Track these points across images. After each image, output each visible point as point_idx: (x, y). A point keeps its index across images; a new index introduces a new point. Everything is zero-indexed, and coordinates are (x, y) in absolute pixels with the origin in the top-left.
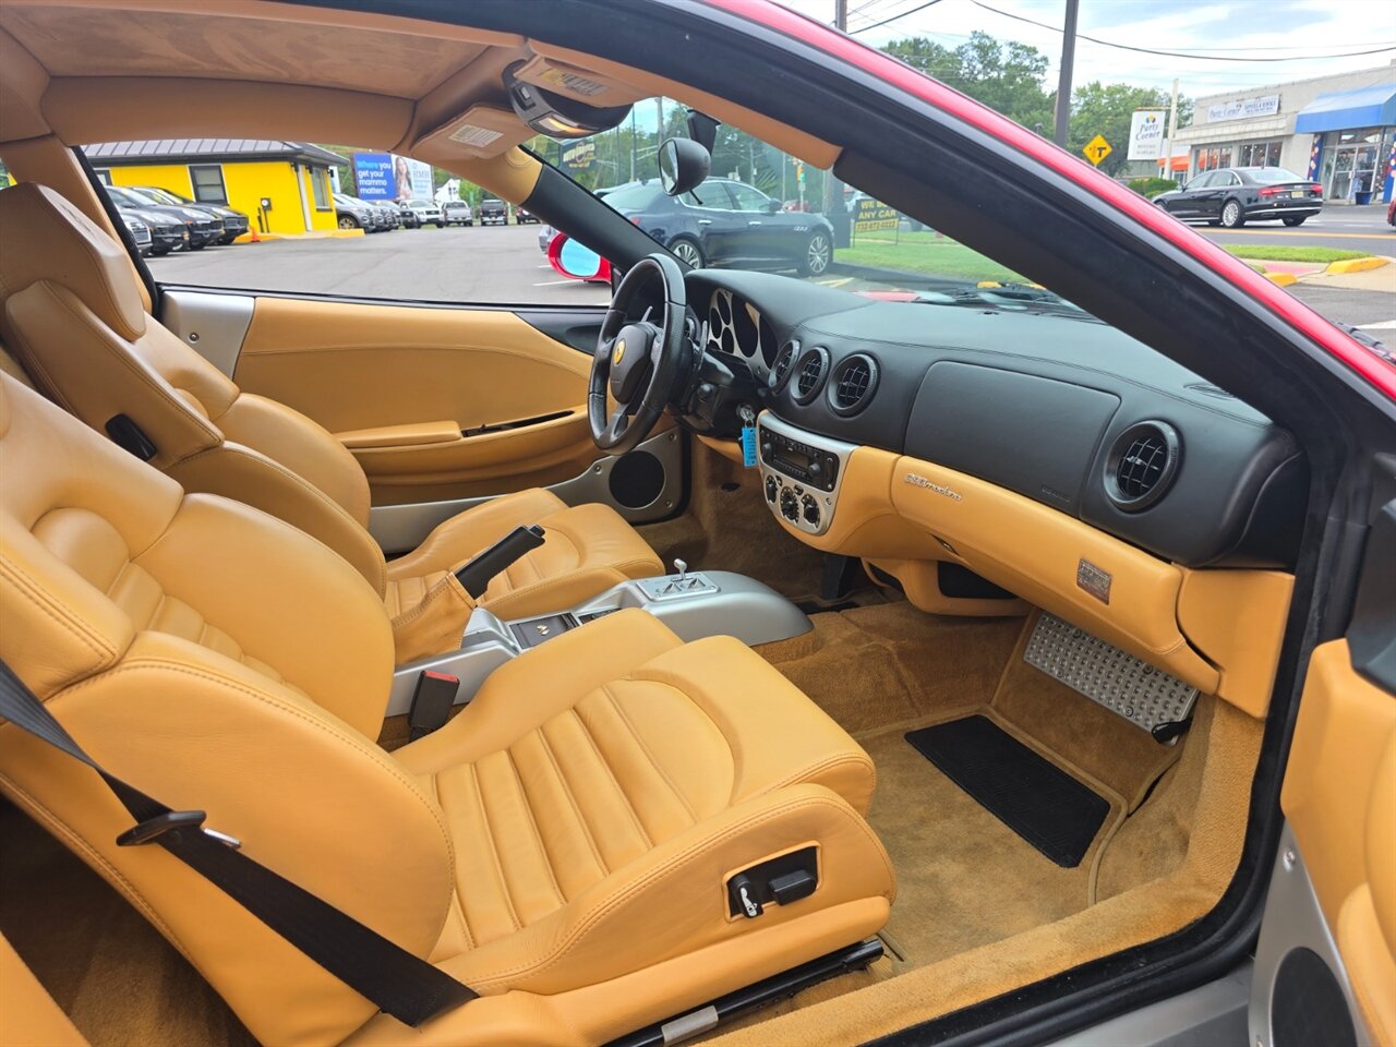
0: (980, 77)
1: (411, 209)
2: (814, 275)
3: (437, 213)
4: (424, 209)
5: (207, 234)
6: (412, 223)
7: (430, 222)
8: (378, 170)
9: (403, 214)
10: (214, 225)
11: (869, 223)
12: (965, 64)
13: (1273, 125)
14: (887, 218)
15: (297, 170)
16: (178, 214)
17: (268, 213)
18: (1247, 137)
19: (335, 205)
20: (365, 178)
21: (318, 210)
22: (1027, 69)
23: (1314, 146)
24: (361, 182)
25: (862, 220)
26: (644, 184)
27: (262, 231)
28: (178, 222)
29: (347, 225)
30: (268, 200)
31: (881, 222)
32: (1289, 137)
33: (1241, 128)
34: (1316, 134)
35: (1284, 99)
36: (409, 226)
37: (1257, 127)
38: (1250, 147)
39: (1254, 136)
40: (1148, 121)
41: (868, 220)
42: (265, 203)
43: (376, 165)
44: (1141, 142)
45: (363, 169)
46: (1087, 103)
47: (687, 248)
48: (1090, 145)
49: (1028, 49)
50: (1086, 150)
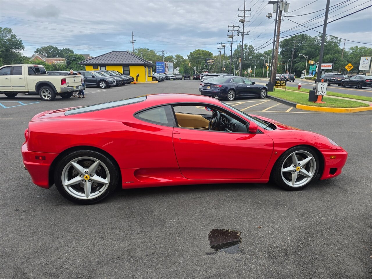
0: (321, 44)
1: (168, 76)
2: (262, 98)
3: (174, 76)
4: (171, 76)
5: (126, 82)
6: (168, 79)
7: (172, 79)
8: (161, 66)
9: (166, 76)
10: (128, 80)
12: (317, 41)
14: (283, 85)
15: (145, 68)
16: (120, 77)
17: (138, 77)
19: (152, 75)
20: (158, 68)
21: (149, 76)
22: (334, 42)
24: (157, 68)
25: (277, 85)
27: (136, 81)
28: (121, 79)
29: (154, 80)
30: (139, 74)
31: (281, 86)
36: (167, 79)
40: (365, 59)
42: (138, 75)
43: (161, 65)
44: (363, 65)
45: (158, 66)
46: (353, 51)
47: (232, 92)
48: (347, 66)
49: (336, 37)
50: (346, 67)
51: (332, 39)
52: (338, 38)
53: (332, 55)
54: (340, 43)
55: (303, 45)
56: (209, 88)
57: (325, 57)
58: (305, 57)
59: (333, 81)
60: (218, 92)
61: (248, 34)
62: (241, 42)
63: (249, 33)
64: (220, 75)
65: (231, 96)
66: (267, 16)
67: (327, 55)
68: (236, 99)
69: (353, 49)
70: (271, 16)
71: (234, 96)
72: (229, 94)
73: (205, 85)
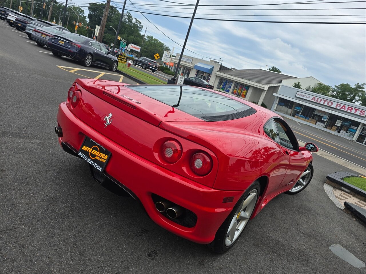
0: (127, 23)
2: (113, 71)
11: (120, 61)
12: (124, 19)
13: (190, 65)
14: (124, 61)
18: (185, 65)
22: (138, 26)
23: (196, 72)
26: (79, 36)
31: (122, 61)
32: (193, 68)
33: (184, 63)
34: (197, 70)
35: (193, 60)
37: (187, 64)
38: (185, 68)
39: (186, 66)
40: (167, 54)
41: (119, 60)
44: (165, 58)
47: (90, 57)
48: (156, 55)
49: (139, 22)
50: (155, 56)
51: (136, 22)
52: (141, 23)
53: (136, 37)
54: (142, 29)
55: (112, 18)
56: (62, 43)
57: (129, 37)
58: (115, 30)
59: (149, 66)
60: (75, 52)
65: (88, 62)
67: (131, 36)
68: (92, 66)
69: (149, 38)
71: (91, 62)
72: (87, 58)
73: (55, 37)
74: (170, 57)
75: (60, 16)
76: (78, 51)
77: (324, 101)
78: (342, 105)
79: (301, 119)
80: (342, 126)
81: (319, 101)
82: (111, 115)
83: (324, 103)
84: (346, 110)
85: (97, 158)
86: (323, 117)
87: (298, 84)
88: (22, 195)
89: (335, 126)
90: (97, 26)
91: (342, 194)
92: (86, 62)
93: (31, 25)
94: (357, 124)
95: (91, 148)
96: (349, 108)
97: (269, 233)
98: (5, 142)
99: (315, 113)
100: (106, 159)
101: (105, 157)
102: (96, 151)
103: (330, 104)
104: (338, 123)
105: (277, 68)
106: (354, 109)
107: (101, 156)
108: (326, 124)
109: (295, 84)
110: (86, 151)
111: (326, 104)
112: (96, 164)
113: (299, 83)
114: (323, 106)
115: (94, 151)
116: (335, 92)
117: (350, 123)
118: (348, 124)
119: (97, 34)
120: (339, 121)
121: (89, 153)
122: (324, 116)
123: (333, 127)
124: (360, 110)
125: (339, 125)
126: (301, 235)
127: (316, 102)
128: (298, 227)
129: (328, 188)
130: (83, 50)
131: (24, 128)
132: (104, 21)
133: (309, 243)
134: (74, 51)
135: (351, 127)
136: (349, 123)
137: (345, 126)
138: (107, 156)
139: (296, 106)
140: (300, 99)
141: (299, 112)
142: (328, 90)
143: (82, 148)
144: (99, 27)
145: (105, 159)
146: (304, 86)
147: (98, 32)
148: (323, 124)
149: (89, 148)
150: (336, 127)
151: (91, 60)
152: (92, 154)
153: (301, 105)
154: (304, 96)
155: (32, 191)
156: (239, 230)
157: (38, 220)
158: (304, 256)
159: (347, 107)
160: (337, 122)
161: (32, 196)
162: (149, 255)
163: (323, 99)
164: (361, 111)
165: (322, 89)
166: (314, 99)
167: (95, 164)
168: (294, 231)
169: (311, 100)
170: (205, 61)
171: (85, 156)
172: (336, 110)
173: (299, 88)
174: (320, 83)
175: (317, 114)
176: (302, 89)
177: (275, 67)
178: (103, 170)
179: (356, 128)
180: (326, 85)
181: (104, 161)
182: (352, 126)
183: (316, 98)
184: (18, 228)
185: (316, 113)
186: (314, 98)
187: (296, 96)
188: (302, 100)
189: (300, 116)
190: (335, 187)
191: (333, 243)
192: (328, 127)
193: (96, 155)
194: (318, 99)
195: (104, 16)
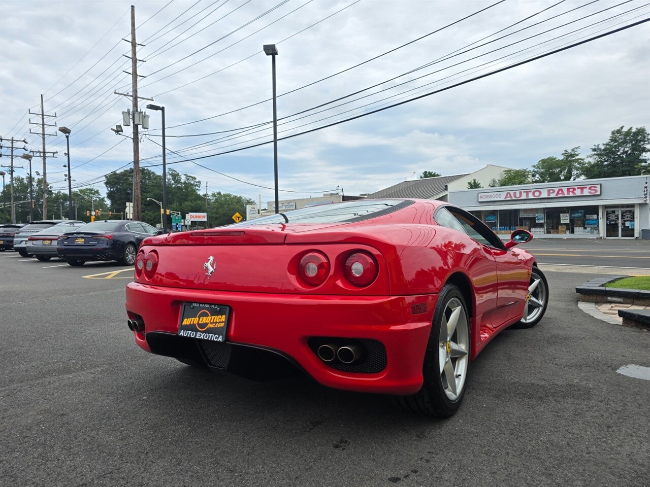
0: (173, 186)
12: (167, 180)
22: (192, 185)
26: (106, 222)
35: (297, 204)
40: (252, 209)
44: (251, 216)
46: (216, 199)
47: (132, 248)
48: (235, 216)
49: (192, 177)
50: (233, 217)
51: (188, 179)
52: (195, 179)
53: (193, 202)
54: (200, 186)
55: (146, 186)
56: (80, 241)
57: (183, 205)
58: (158, 202)
60: (106, 249)
61: (53, 157)
62: (65, 166)
63: (55, 155)
64: (59, 223)
65: (130, 257)
66: (112, 129)
67: (186, 202)
69: (215, 196)
70: (122, 131)
71: (134, 256)
72: (127, 252)
73: (68, 236)
74: (259, 213)
75: (61, 210)
76: (111, 245)
77: (525, 193)
78: (557, 190)
79: (503, 233)
80: (572, 220)
81: (518, 195)
82: (211, 258)
83: (527, 196)
84: (566, 195)
85: (210, 326)
86: (535, 218)
87: (475, 182)
88: (108, 432)
89: (562, 224)
90: (127, 204)
91: (612, 307)
92: (127, 258)
93: (21, 234)
94: (594, 210)
95: (196, 317)
96: (568, 190)
97: (512, 379)
98: (49, 383)
99: (520, 217)
100: (224, 320)
101: (221, 319)
102: (205, 318)
103: (537, 194)
104: (565, 219)
105: (431, 172)
106: (578, 188)
107: (215, 321)
108: (545, 227)
109: (469, 183)
110: (190, 324)
111: (531, 196)
112: (211, 335)
113: (475, 180)
114: (528, 202)
115: (203, 319)
116: (537, 176)
117: (583, 211)
118: (580, 215)
119: (131, 215)
120: (564, 214)
121: (195, 325)
122: (537, 215)
123: (560, 227)
124: (588, 187)
125: (568, 222)
126: (565, 368)
127: (514, 198)
128: (555, 361)
129: (586, 307)
130: (117, 241)
131: (70, 359)
132: (136, 191)
133: (583, 374)
134: (104, 247)
135: (587, 218)
136: (581, 213)
137: (578, 220)
138: (224, 316)
139: (487, 216)
140: (487, 204)
141: (495, 223)
142: (525, 176)
143: (183, 324)
144: (132, 204)
145: (223, 322)
146: (484, 183)
147: (132, 212)
148: (541, 229)
149: (193, 319)
150: (565, 226)
151: (134, 253)
152: (201, 324)
153: (493, 213)
154: (491, 196)
155: (121, 425)
156: (460, 375)
157: (147, 453)
158: (579, 390)
159: (565, 190)
160: (561, 218)
161: (123, 431)
162: (336, 447)
163: (522, 191)
164: (590, 188)
165: (514, 178)
166: (509, 196)
167: (209, 336)
168: (551, 366)
169: (506, 198)
170: (316, 198)
171: (190, 332)
172: (550, 200)
173: (479, 188)
174: (507, 169)
175: (525, 216)
176: (483, 187)
177: (428, 171)
178: (224, 339)
179: (596, 215)
180: (518, 169)
181: (222, 325)
182: (588, 216)
183: (512, 193)
184: (121, 468)
185: (522, 215)
186: (507, 193)
187: (479, 201)
188: (490, 204)
189: (500, 229)
190: (597, 303)
191: (621, 365)
192: (552, 231)
193: (207, 322)
194: (515, 194)
195: (135, 184)
